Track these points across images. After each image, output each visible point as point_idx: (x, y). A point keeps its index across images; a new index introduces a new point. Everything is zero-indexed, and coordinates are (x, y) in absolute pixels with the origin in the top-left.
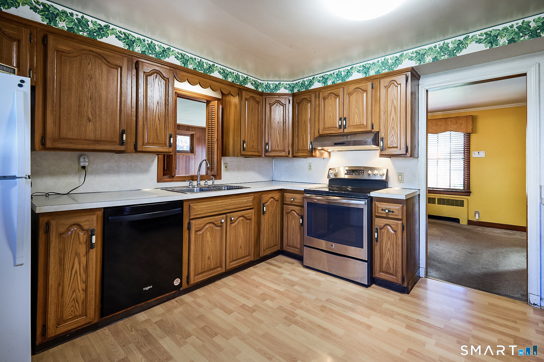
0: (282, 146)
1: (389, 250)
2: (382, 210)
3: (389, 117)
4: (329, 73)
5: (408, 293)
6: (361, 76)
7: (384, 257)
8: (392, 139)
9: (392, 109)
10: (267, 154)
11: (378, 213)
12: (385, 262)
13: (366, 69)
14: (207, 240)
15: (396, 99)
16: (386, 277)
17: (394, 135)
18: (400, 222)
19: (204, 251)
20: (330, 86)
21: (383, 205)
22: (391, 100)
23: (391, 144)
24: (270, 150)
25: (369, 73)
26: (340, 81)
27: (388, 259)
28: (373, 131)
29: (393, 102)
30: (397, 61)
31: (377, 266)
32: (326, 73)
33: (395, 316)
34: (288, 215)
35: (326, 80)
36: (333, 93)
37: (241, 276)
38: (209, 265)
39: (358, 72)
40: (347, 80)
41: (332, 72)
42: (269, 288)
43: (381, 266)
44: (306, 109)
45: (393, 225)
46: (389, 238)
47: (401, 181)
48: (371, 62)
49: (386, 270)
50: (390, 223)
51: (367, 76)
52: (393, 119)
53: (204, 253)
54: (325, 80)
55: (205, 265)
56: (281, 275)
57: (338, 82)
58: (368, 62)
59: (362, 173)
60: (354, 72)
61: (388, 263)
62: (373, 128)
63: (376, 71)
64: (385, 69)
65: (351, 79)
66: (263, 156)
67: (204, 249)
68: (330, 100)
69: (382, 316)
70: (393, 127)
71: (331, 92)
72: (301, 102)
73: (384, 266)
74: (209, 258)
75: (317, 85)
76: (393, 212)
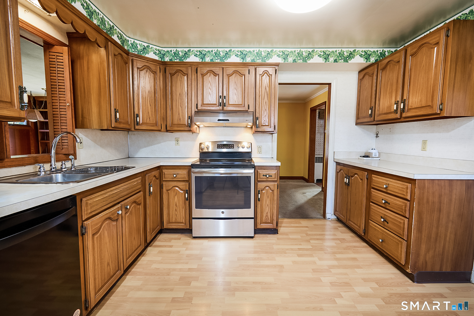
0: (154, 119)
1: (268, 205)
2: (263, 176)
3: (263, 100)
4: (207, 50)
5: (278, 233)
6: (238, 60)
7: (264, 211)
8: (265, 119)
9: (265, 94)
10: (137, 127)
11: (260, 178)
12: (265, 215)
13: (243, 55)
14: (105, 242)
15: (268, 87)
16: (265, 226)
17: (266, 115)
18: (276, 183)
19: (103, 257)
20: (208, 63)
21: (264, 171)
22: (264, 87)
23: (264, 123)
24: (141, 122)
25: (246, 59)
26: (219, 61)
27: (267, 213)
28: (249, 111)
29: (266, 89)
30: (268, 55)
31: (259, 220)
32: (204, 49)
33: (287, 251)
34: (169, 192)
35: (204, 56)
36: (213, 71)
37: (138, 270)
38: (108, 273)
39: (236, 55)
40: (226, 61)
41: (210, 49)
42: (181, 270)
43: (262, 219)
44: (182, 82)
45: (271, 186)
46: (268, 197)
47: (260, 152)
48: (248, 50)
49: (266, 221)
50: (269, 185)
51: (244, 62)
52: (266, 102)
53: (103, 261)
54: (202, 56)
55: (105, 275)
56: (180, 253)
57: (217, 61)
58: (246, 49)
59: (232, 146)
60: (232, 55)
61: (267, 216)
62: (249, 108)
63: (252, 59)
64: (259, 59)
65: (229, 60)
66: (133, 129)
67: (103, 255)
68: (209, 76)
69: (281, 255)
70: (266, 109)
71: (211, 69)
72: (175, 73)
73: (264, 218)
74: (108, 264)
75: (192, 59)
76: (271, 176)
